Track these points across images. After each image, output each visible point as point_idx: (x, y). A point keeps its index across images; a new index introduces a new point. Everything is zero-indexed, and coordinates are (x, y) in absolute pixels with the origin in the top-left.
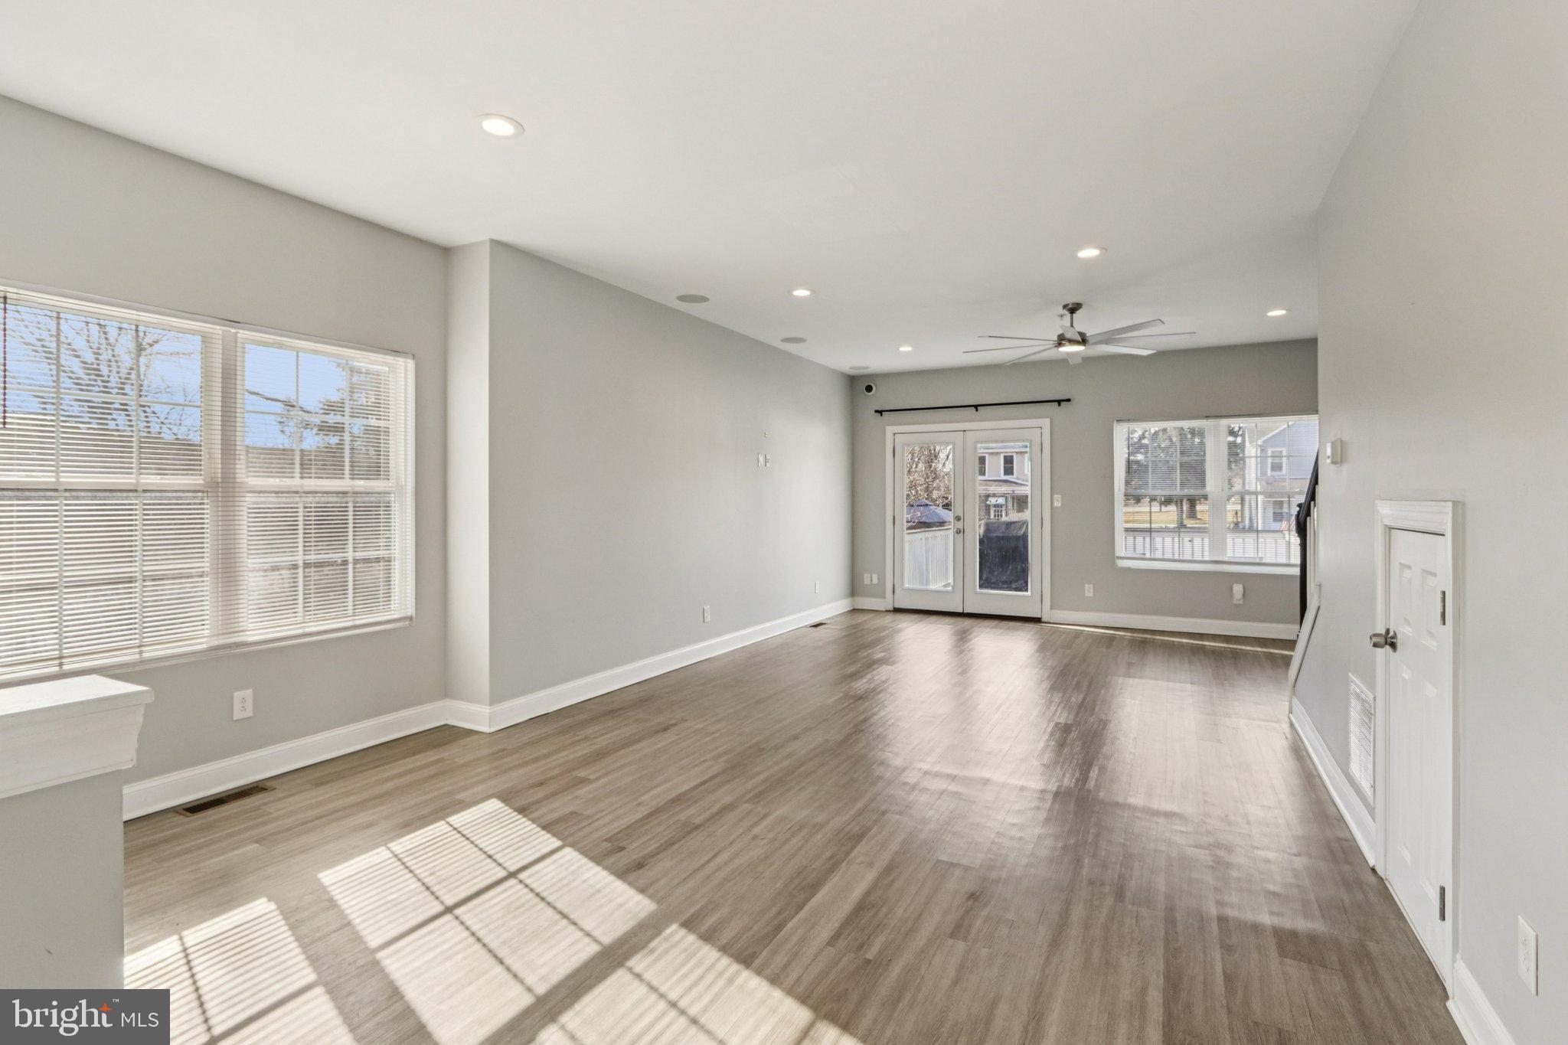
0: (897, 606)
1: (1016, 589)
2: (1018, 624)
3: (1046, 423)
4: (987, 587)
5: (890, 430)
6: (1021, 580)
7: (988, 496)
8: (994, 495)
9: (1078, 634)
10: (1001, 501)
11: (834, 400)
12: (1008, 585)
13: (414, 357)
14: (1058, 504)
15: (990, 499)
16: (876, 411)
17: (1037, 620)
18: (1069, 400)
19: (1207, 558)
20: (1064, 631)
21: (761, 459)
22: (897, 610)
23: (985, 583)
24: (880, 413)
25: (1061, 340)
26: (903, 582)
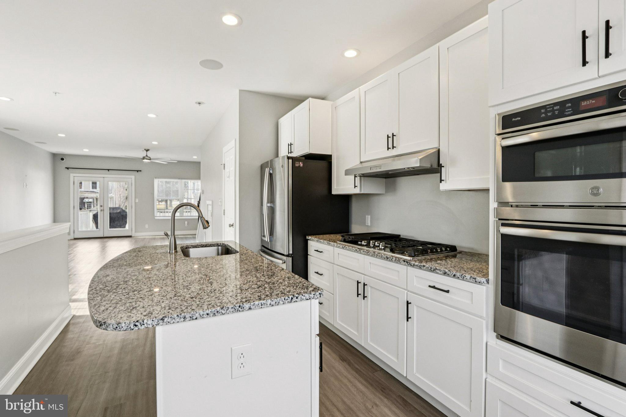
0: (75, 237)
1: (123, 228)
2: (125, 238)
3: (133, 177)
4: (112, 228)
5: (72, 175)
6: (124, 225)
7: (84, 198)
8: (87, 198)
9: (145, 238)
10: (91, 200)
12: (120, 227)
14: (137, 201)
15: (85, 199)
16: (66, 168)
17: (130, 237)
18: (141, 171)
20: (140, 238)
21: (25, 184)
22: (75, 239)
24: (68, 168)
25: (144, 158)
26: (78, 229)
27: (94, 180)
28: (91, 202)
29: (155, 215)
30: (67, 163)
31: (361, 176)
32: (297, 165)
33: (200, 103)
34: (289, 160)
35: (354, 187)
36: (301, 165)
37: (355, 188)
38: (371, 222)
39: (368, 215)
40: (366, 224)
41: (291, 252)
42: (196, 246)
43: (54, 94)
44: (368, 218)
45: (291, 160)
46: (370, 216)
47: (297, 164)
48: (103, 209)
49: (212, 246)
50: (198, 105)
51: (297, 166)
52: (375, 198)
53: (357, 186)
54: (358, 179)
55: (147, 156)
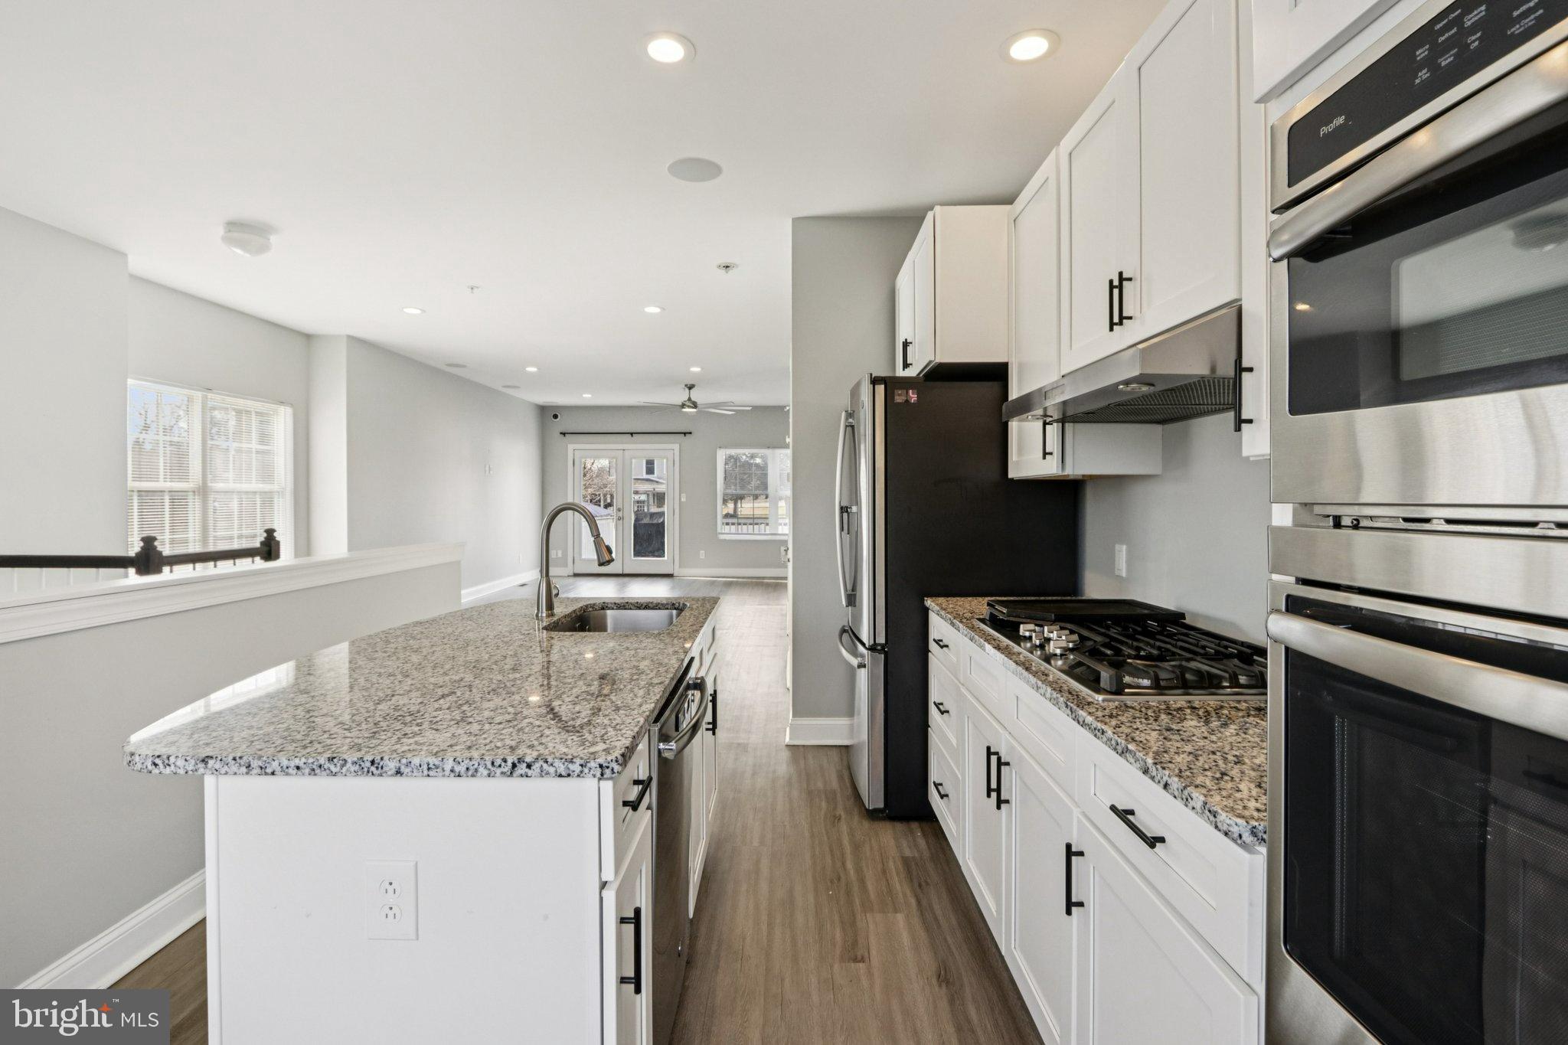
0: (577, 572)
1: (660, 557)
2: (659, 579)
3: (676, 447)
4: (638, 556)
5: (571, 447)
6: (659, 551)
10: (645, 496)
11: (530, 423)
12: (653, 554)
13: (292, 405)
14: (684, 499)
16: (561, 433)
17: (670, 576)
18: (690, 433)
19: (768, 532)
20: (688, 580)
21: (487, 469)
22: (576, 575)
23: (637, 553)
24: (564, 434)
25: (683, 406)
26: (580, 555)
27: (650, 455)
28: (644, 502)
29: (719, 530)
30: (565, 423)
31: (1063, 421)
32: (899, 399)
33: (727, 267)
34: (876, 386)
35: (1041, 454)
36: (913, 397)
37: (1044, 458)
38: (1129, 570)
39: (1122, 542)
40: (1117, 573)
41: (881, 639)
42: (624, 606)
43: (470, 290)
44: (1122, 552)
45: (883, 386)
46: (1124, 547)
47: (899, 395)
48: (621, 516)
49: (660, 609)
50: (723, 271)
51: (899, 401)
52: (1138, 491)
53: (1051, 454)
54: (1053, 431)
55: (689, 399)
